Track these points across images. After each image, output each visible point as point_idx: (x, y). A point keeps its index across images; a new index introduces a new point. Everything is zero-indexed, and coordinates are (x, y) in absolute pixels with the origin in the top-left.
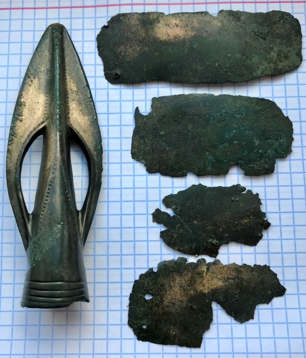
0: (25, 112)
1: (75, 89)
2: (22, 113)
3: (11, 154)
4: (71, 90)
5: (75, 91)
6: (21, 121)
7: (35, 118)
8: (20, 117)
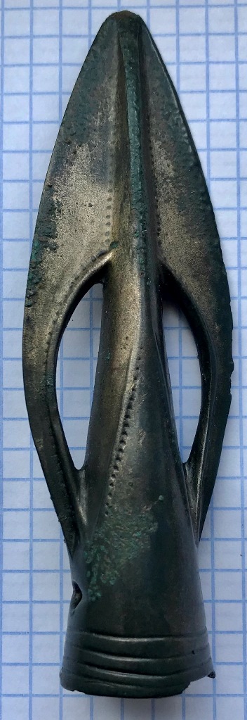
0: (62, 227)
1: (172, 174)
2: (55, 230)
3: (32, 328)
4: (163, 174)
5: (171, 178)
6: (54, 249)
7: (85, 243)
8: (51, 241)
